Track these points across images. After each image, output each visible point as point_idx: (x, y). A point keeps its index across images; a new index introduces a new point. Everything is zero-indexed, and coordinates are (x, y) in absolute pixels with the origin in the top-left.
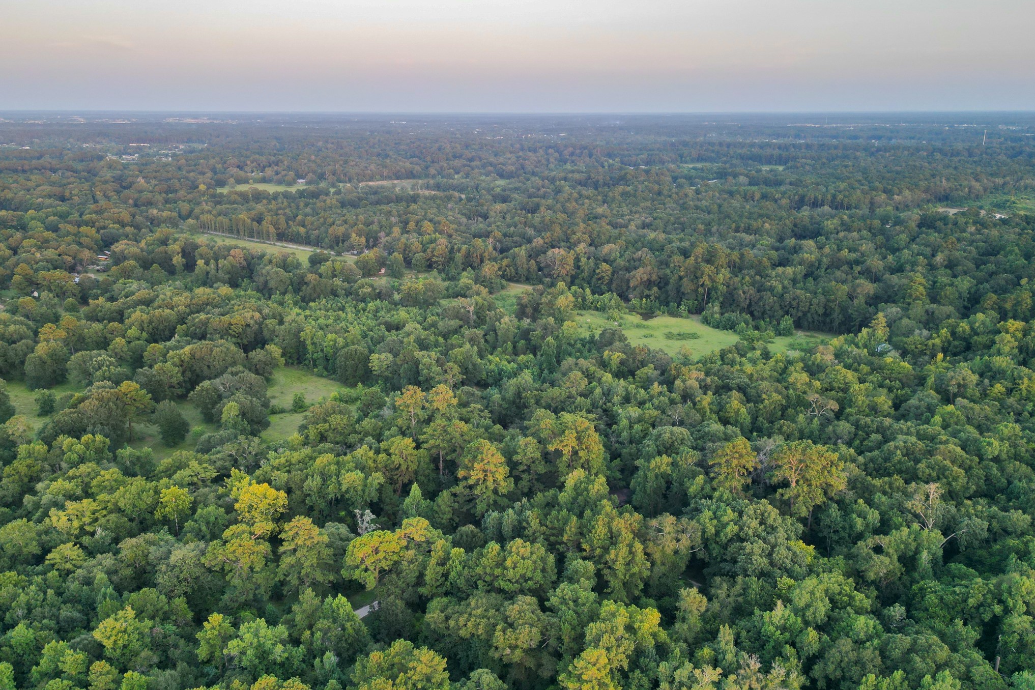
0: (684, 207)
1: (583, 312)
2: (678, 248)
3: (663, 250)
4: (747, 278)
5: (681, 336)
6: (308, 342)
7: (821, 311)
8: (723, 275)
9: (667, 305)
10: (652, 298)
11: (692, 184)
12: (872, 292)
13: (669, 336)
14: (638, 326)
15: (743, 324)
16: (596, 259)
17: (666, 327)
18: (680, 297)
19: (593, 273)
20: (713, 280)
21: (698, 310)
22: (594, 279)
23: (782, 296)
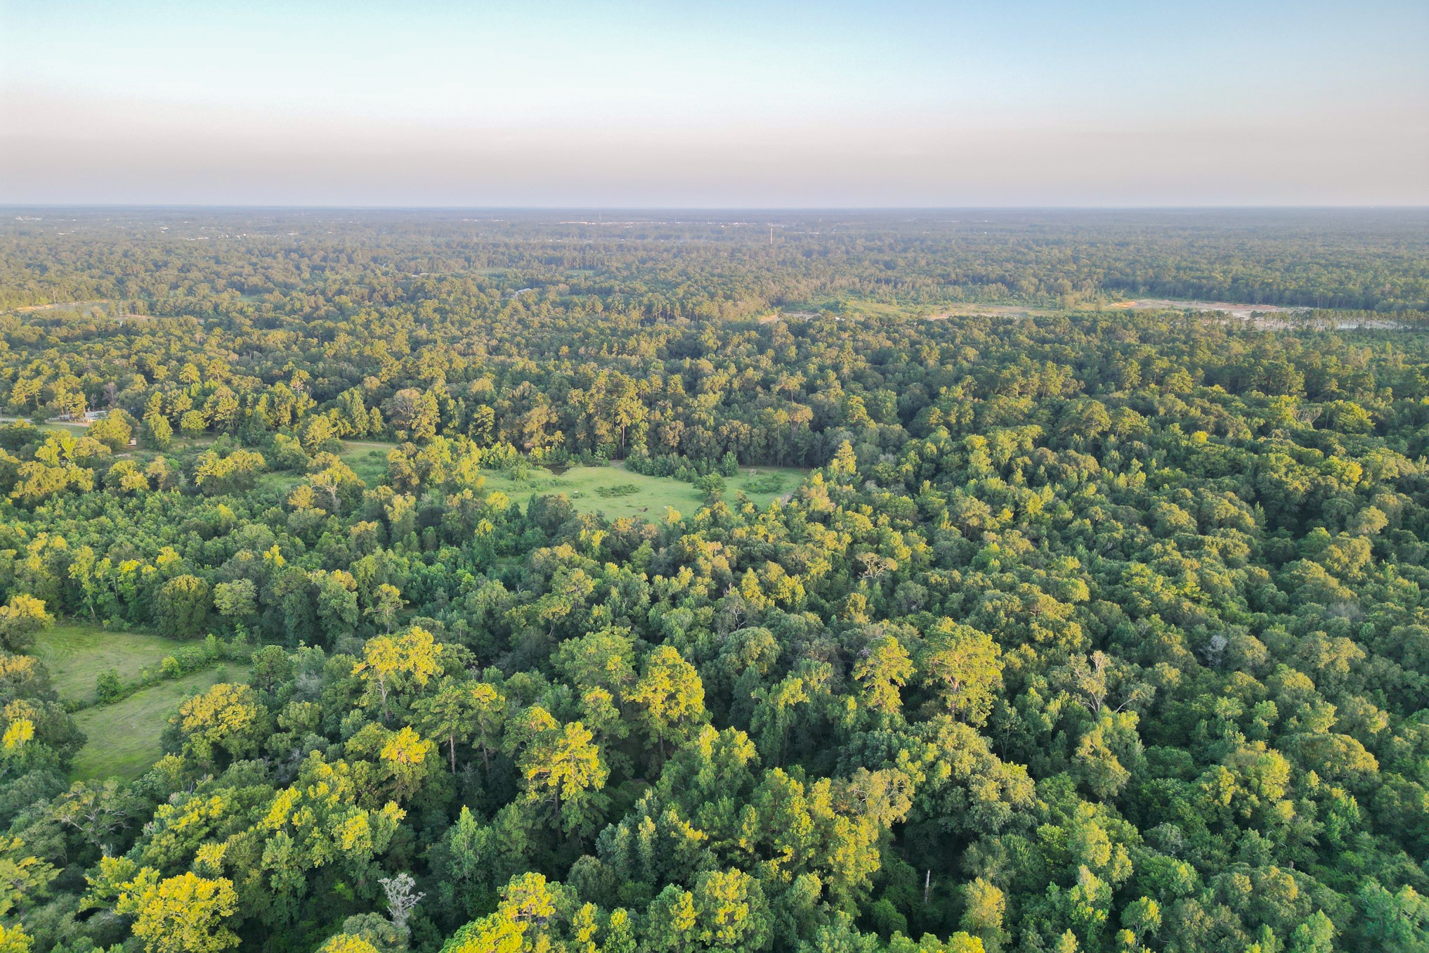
3: (549, 382)
4: (669, 412)
5: (616, 491)
6: (85, 579)
7: (763, 442)
8: (640, 411)
9: (579, 452)
10: (556, 444)
12: (810, 416)
13: (602, 492)
14: (556, 484)
15: (682, 468)
16: (466, 399)
17: (591, 480)
18: (593, 441)
19: (467, 419)
20: (631, 417)
21: (620, 453)
22: (471, 427)
23: (716, 429)
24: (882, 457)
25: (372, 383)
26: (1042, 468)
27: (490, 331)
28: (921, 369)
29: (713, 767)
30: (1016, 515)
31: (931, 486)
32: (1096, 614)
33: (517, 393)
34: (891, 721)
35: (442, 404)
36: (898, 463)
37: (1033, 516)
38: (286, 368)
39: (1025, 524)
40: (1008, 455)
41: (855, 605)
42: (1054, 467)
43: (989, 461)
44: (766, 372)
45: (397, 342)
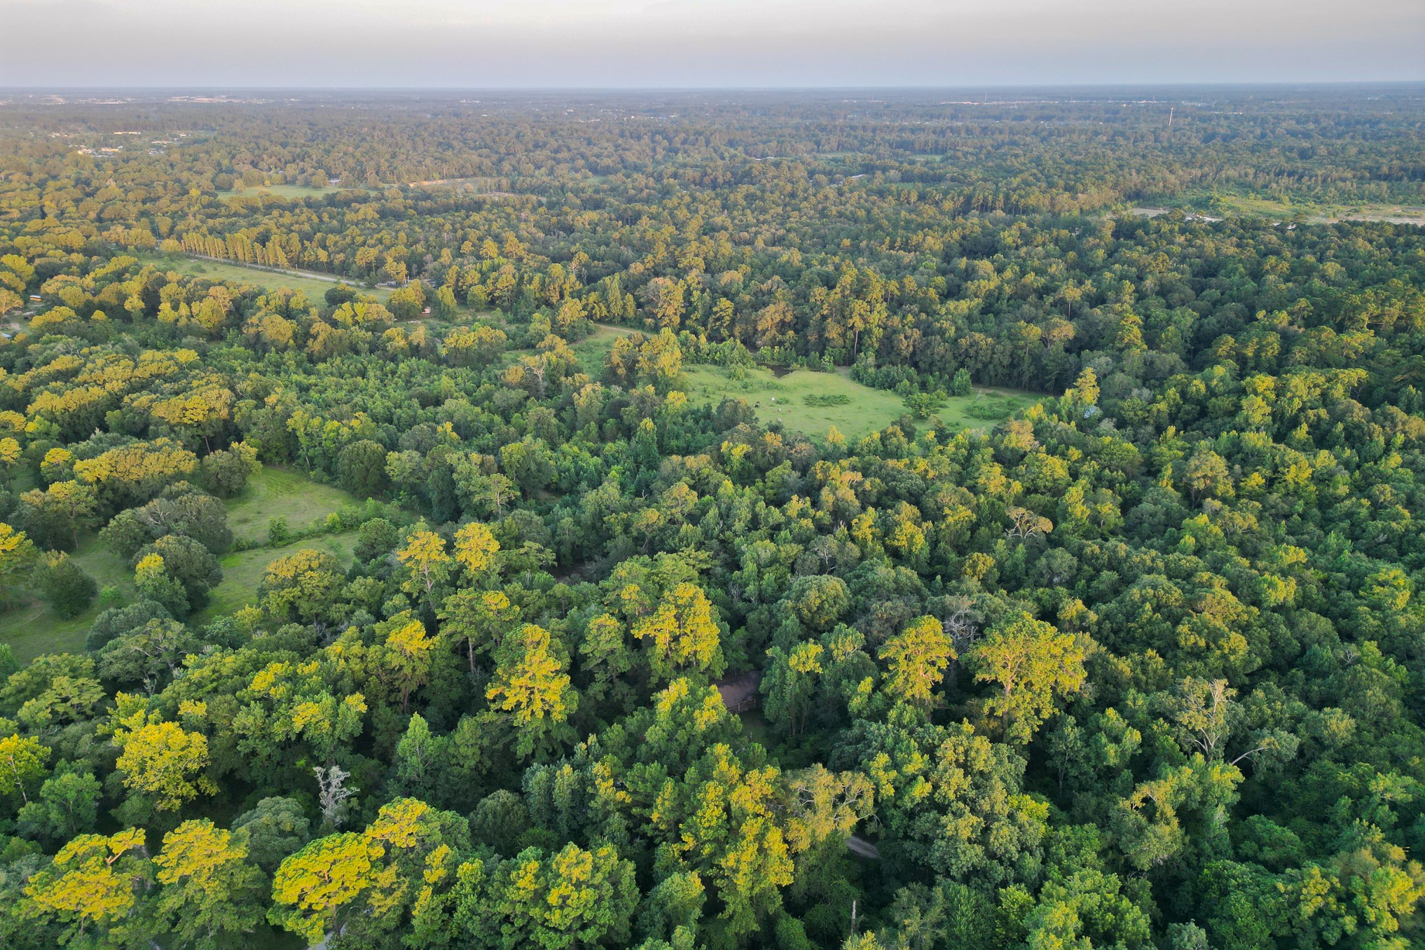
0: (823, 214)
1: (696, 367)
2: (819, 274)
3: (799, 276)
4: (910, 317)
5: (827, 401)
6: (300, 433)
7: (1006, 361)
8: (879, 314)
9: (806, 355)
10: (787, 344)
11: (832, 181)
12: (1071, 335)
13: (810, 401)
14: (769, 387)
15: (906, 381)
16: (713, 291)
17: (806, 386)
18: (823, 344)
19: (709, 312)
20: (865, 321)
21: (847, 361)
22: (711, 320)
23: (955, 341)
24: (1135, 392)
25: (637, 268)
26: (1340, 426)
27: (784, 219)
28: (1251, 285)
29: (668, 726)
30: (1270, 482)
31: (1178, 431)
32: (1291, 624)
33: (764, 287)
34: (901, 714)
35: (688, 293)
36: (1153, 401)
37: (1292, 487)
38: (573, 249)
39: (1275, 496)
40: (1297, 403)
41: (974, 566)
42: (1358, 426)
43: (1269, 409)
44: (1053, 278)
45: (689, 228)
